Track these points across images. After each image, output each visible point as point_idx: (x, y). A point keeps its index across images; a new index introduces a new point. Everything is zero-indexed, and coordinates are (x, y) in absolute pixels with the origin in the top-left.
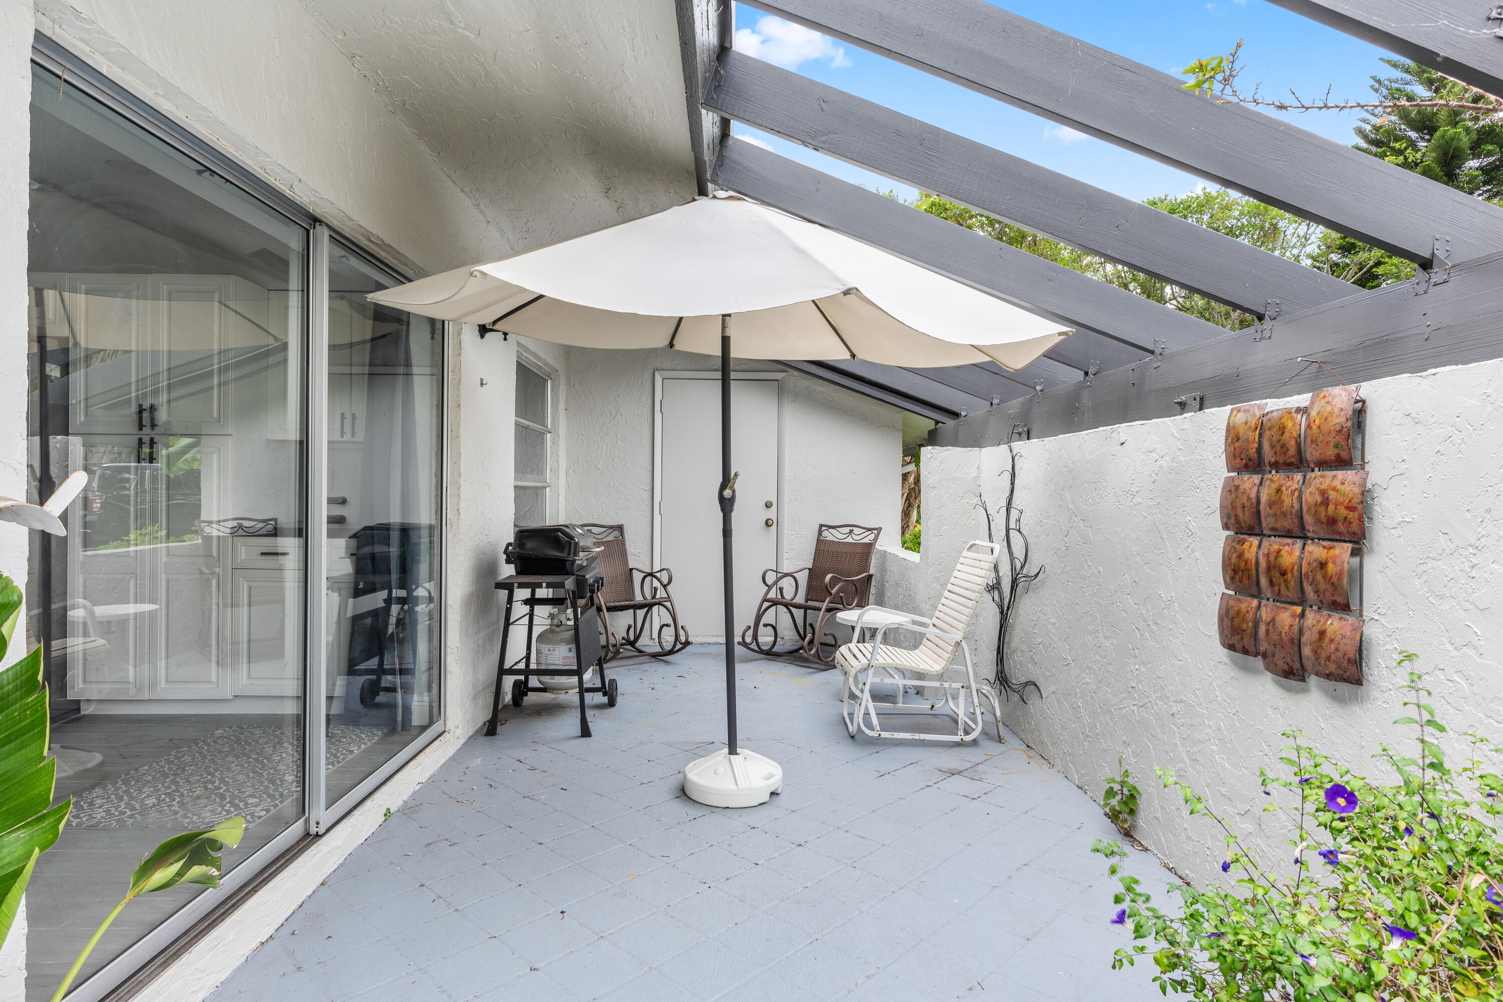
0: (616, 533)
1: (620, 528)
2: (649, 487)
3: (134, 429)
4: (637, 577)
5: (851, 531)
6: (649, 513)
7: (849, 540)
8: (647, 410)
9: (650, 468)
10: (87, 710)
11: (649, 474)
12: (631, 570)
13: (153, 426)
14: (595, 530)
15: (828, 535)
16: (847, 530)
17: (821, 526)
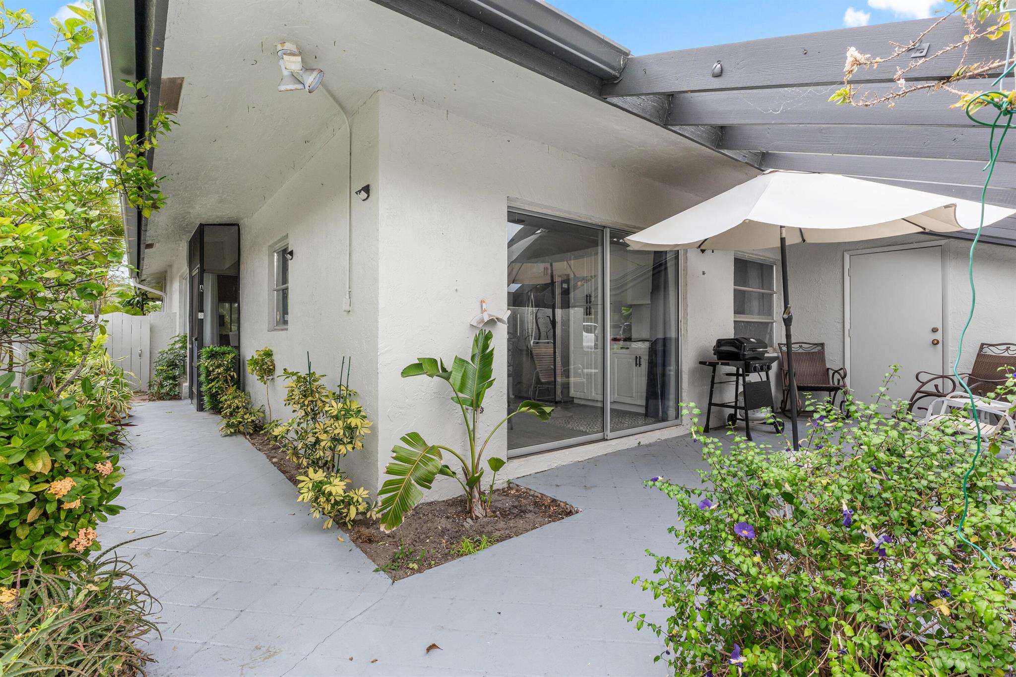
0: (820, 348)
1: (822, 345)
2: (841, 321)
3: (585, 304)
4: (831, 372)
5: (1008, 348)
6: (842, 336)
7: (1006, 354)
8: (839, 275)
9: (841, 309)
10: (576, 401)
11: (842, 313)
12: (828, 369)
13: (590, 302)
14: (804, 345)
15: (988, 351)
16: (1005, 347)
17: (983, 345)
